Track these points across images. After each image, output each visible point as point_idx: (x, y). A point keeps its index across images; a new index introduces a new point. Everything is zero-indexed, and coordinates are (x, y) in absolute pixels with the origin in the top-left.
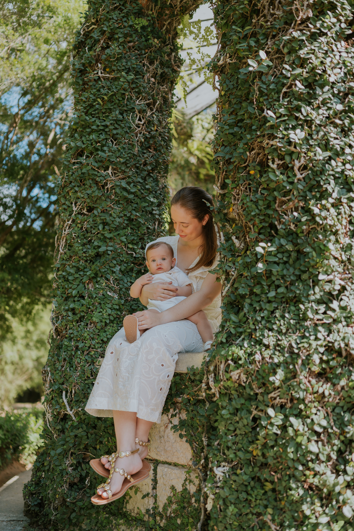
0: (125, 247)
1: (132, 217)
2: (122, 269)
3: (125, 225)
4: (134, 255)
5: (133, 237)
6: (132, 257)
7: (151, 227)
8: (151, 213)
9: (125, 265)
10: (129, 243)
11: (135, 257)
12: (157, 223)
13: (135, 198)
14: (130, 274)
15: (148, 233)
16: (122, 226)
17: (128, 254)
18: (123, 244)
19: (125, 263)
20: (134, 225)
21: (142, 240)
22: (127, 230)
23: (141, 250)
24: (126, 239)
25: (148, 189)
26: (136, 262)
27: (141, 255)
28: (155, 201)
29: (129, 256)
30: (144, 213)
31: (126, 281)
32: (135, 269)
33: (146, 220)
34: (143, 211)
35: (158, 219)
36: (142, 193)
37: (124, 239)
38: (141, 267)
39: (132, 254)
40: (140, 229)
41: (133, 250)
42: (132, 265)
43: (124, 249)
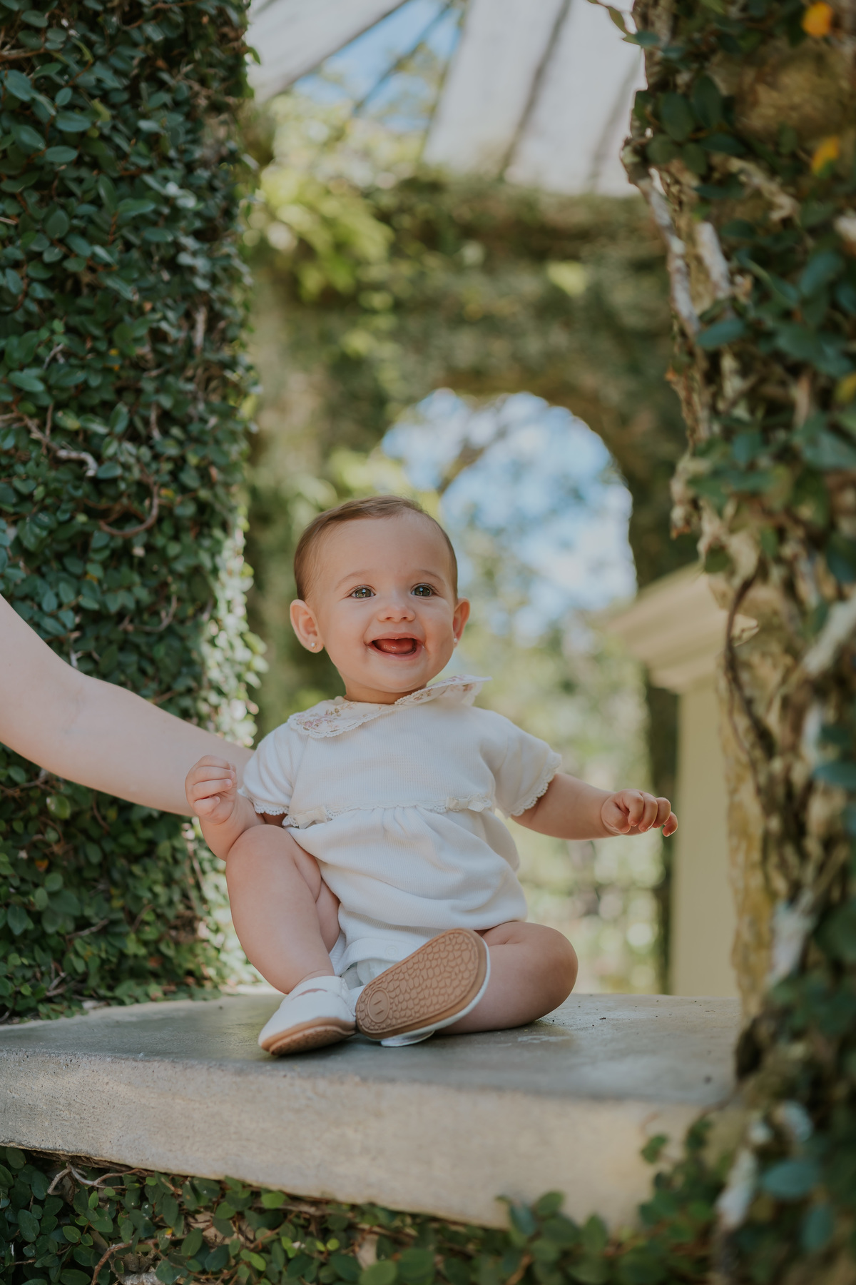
0: (41, 427)
1: (71, 265)
2: (30, 543)
3: (34, 307)
4: (92, 470)
5: (80, 376)
6: (80, 477)
7: (173, 333)
8: (172, 265)
9: (44, 518)
10: (59, 406)
11: (95, 481)
12: (201, 318)
13: (84, 172)
14: (74, 566)
15: (161, 360)
16: (19, 316)
17: (57, 462)
18: (30, 407)
19: (44, 509)
20: (87, 312)
21: (129, 397)
22: (44, 334)
23: (128, 446)
24: (44, 380)
25: (153, 140)
26: (104, 504)
27: (126, 467)
28: (189, 202)
29: (64, 474)
30: (135, 254)
31: (49, 603)
32: (98, 540)
33: (147, 292)
34: (128, 246)
35: (204, 296)
36: (122, 156)
37: (31, 380)
38: (131, 529)
39: (82, 463)
40: (116, 336)
41: (86, 440)
42: (82, 518)
43: (36, 435)
